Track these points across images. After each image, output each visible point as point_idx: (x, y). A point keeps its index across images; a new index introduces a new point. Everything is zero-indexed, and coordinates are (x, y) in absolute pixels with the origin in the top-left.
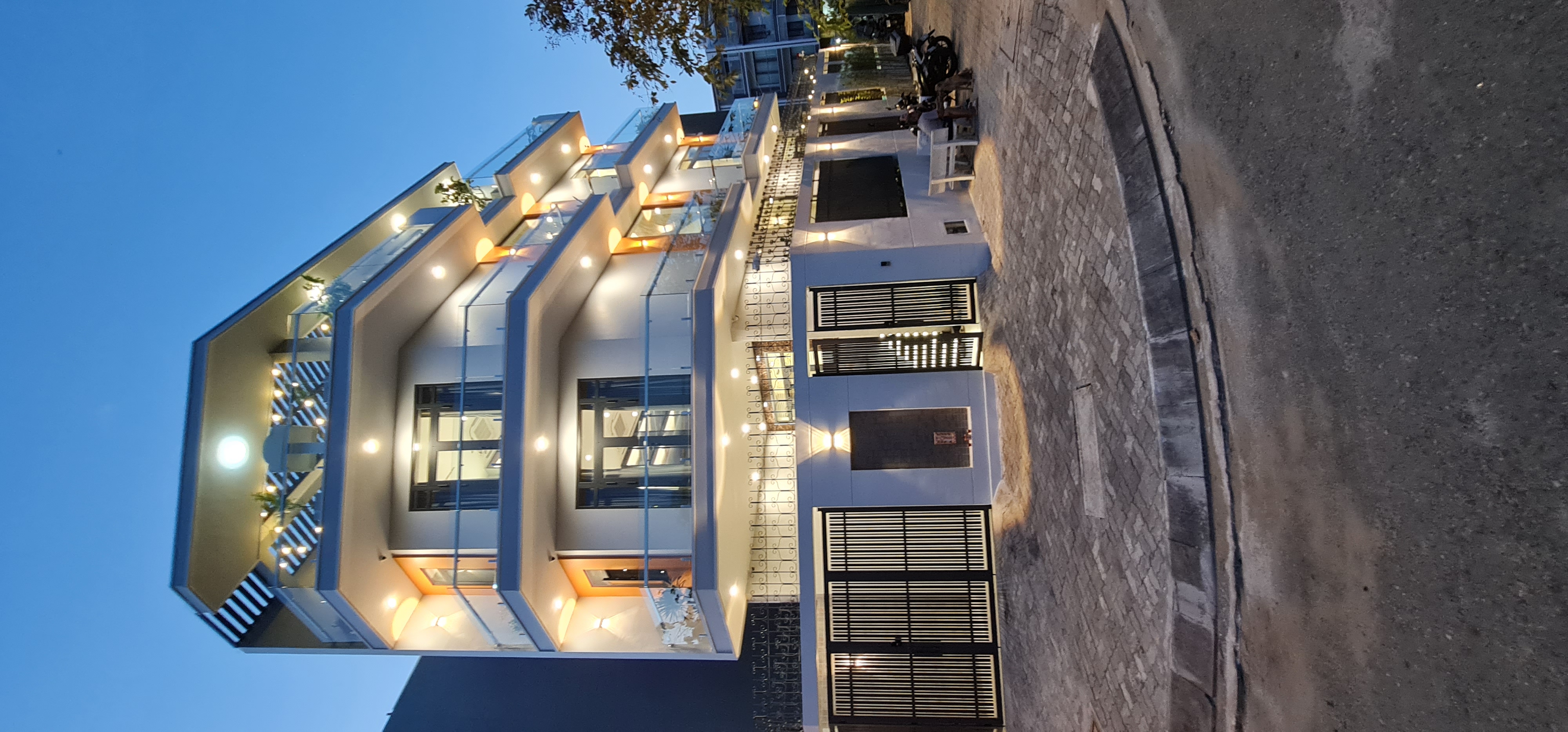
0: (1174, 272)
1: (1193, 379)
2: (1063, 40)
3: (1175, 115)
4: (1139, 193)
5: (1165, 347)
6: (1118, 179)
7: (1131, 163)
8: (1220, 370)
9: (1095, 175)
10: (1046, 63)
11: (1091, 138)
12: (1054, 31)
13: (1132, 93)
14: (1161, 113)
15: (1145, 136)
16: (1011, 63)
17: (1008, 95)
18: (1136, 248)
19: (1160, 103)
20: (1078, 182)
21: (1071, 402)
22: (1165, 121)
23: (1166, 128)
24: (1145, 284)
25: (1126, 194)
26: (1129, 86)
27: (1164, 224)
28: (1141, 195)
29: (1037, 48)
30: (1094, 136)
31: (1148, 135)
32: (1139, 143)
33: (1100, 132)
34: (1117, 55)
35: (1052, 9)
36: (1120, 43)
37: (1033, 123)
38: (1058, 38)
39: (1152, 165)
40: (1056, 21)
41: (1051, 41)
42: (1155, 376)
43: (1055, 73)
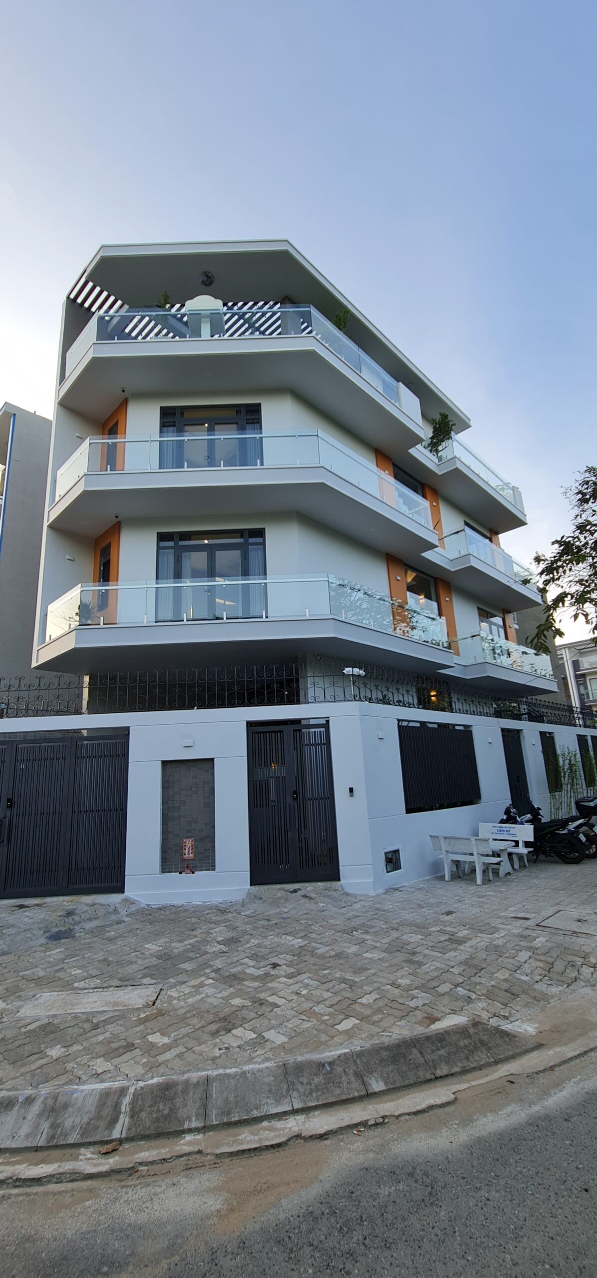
0: (194, 1124)
1: (65, 1143)
2: (537, 986)
3: (373, 1138)
4: (305, 1081)
5: (117, 1106)
6: (333, 1053)
7: (345, 1071)
8: (49, 1182)
9: (358, 1022)
10: (518, 965)
11: (402, 1018)
12: (551, 975)
13: (429, 1076)
14: (384, 1117)
15: (370, 1091)
16: (537, 923)
17: (506, 918)
18: (244, 1073)
19: (398, 1117)
20: (364, 1001)
21: (155, 981)
22: (371, 1122)
23: (364, 1124)
24: (198, 1083)
25: (310, 1063)
26: (439, 1073)
27: (255, 1113)
28: (302, 1083)
29: (537, 954)
30: (402, 1023)
31: (369, 1096)
32: (364, 1083)
33: (401, 1030)
34: (482, 1056)
35: (576, 974)
36: (497, 1062)
37: (462, 947)
38: (541, 980)
39: (333, 1099)
40: (561, 978)
41: (539, 971)
42: (93, 1090)
43: (502, 975)
